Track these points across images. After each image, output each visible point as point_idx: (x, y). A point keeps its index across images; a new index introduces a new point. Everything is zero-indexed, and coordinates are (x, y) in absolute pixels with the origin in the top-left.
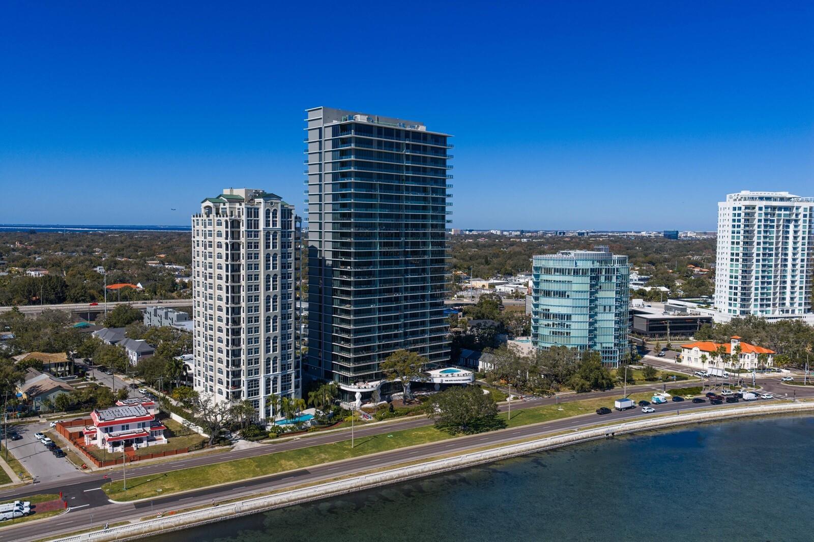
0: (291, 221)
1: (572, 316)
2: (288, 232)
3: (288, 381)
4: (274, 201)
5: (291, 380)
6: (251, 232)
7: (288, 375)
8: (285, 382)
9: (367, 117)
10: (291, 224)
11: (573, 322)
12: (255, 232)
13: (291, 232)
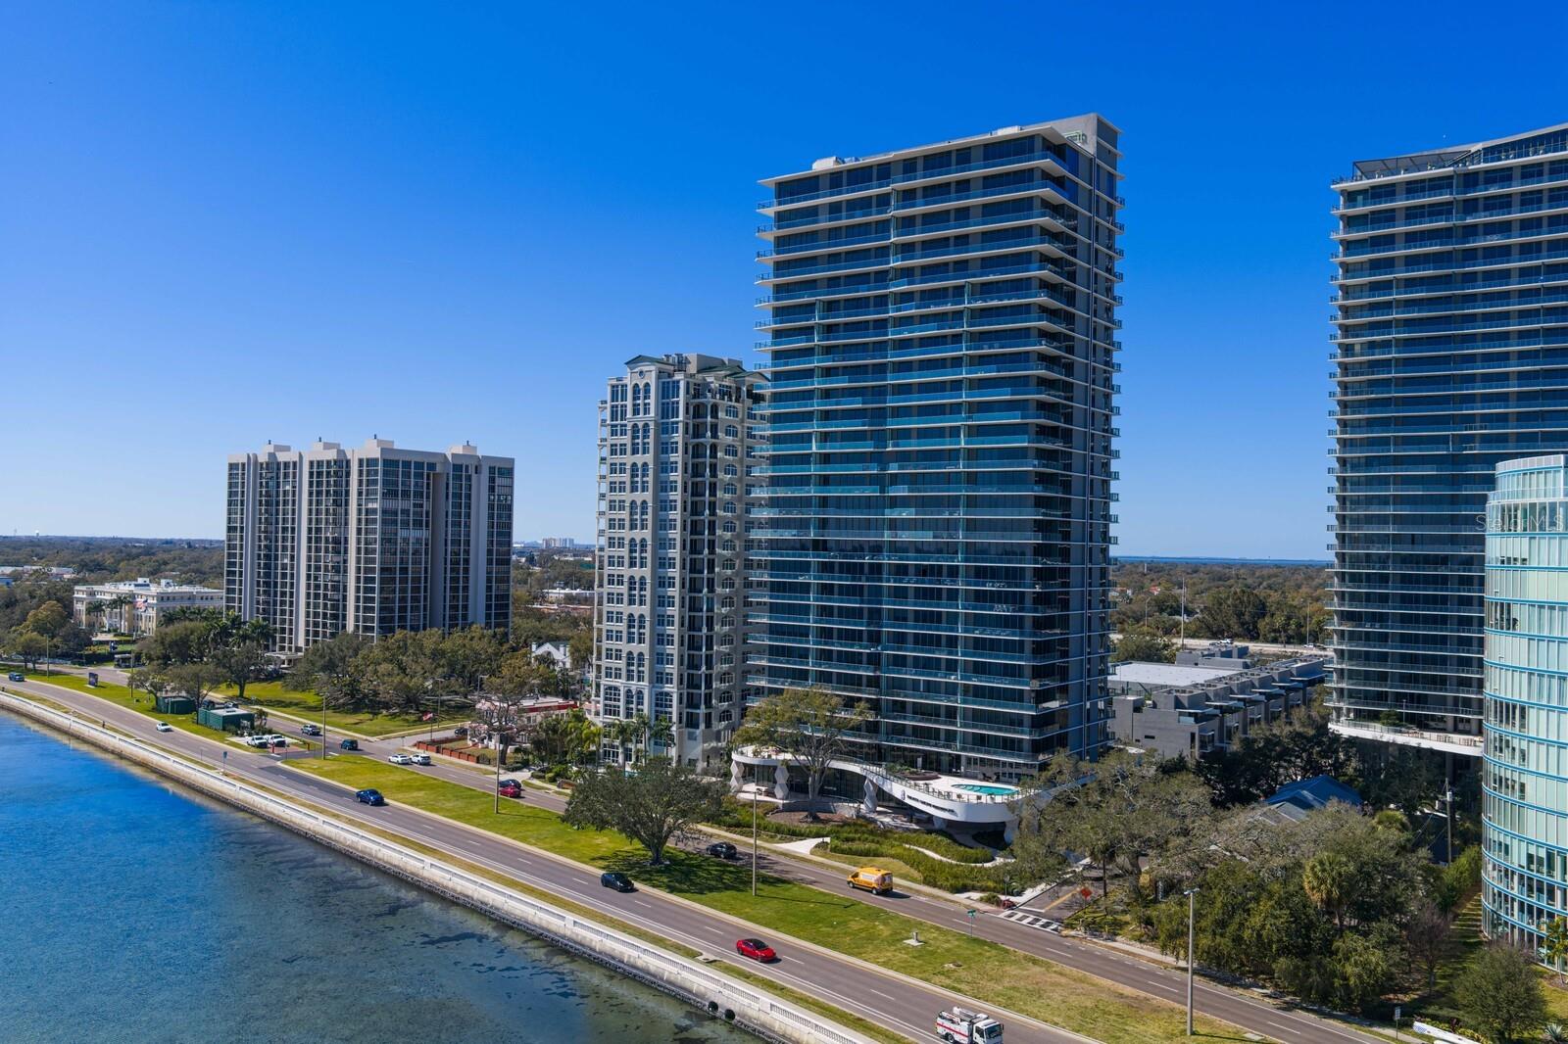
0: (678, 403)
1: (1532, 714)
2: (673, 423)
3: (666, 706)
4: (645, 369)
5: (671, 706)
6: (616, 426)
7: (667, 694)
8: (661, 706)
9: (834, 158)
10: (678, 408)
11: (1531, 740)
12: (622, 426)
13: (677, 423)
